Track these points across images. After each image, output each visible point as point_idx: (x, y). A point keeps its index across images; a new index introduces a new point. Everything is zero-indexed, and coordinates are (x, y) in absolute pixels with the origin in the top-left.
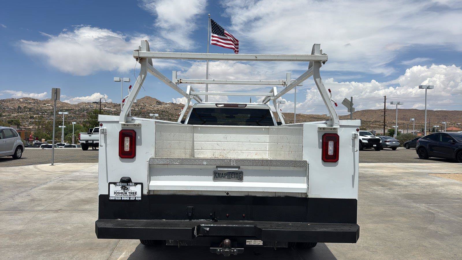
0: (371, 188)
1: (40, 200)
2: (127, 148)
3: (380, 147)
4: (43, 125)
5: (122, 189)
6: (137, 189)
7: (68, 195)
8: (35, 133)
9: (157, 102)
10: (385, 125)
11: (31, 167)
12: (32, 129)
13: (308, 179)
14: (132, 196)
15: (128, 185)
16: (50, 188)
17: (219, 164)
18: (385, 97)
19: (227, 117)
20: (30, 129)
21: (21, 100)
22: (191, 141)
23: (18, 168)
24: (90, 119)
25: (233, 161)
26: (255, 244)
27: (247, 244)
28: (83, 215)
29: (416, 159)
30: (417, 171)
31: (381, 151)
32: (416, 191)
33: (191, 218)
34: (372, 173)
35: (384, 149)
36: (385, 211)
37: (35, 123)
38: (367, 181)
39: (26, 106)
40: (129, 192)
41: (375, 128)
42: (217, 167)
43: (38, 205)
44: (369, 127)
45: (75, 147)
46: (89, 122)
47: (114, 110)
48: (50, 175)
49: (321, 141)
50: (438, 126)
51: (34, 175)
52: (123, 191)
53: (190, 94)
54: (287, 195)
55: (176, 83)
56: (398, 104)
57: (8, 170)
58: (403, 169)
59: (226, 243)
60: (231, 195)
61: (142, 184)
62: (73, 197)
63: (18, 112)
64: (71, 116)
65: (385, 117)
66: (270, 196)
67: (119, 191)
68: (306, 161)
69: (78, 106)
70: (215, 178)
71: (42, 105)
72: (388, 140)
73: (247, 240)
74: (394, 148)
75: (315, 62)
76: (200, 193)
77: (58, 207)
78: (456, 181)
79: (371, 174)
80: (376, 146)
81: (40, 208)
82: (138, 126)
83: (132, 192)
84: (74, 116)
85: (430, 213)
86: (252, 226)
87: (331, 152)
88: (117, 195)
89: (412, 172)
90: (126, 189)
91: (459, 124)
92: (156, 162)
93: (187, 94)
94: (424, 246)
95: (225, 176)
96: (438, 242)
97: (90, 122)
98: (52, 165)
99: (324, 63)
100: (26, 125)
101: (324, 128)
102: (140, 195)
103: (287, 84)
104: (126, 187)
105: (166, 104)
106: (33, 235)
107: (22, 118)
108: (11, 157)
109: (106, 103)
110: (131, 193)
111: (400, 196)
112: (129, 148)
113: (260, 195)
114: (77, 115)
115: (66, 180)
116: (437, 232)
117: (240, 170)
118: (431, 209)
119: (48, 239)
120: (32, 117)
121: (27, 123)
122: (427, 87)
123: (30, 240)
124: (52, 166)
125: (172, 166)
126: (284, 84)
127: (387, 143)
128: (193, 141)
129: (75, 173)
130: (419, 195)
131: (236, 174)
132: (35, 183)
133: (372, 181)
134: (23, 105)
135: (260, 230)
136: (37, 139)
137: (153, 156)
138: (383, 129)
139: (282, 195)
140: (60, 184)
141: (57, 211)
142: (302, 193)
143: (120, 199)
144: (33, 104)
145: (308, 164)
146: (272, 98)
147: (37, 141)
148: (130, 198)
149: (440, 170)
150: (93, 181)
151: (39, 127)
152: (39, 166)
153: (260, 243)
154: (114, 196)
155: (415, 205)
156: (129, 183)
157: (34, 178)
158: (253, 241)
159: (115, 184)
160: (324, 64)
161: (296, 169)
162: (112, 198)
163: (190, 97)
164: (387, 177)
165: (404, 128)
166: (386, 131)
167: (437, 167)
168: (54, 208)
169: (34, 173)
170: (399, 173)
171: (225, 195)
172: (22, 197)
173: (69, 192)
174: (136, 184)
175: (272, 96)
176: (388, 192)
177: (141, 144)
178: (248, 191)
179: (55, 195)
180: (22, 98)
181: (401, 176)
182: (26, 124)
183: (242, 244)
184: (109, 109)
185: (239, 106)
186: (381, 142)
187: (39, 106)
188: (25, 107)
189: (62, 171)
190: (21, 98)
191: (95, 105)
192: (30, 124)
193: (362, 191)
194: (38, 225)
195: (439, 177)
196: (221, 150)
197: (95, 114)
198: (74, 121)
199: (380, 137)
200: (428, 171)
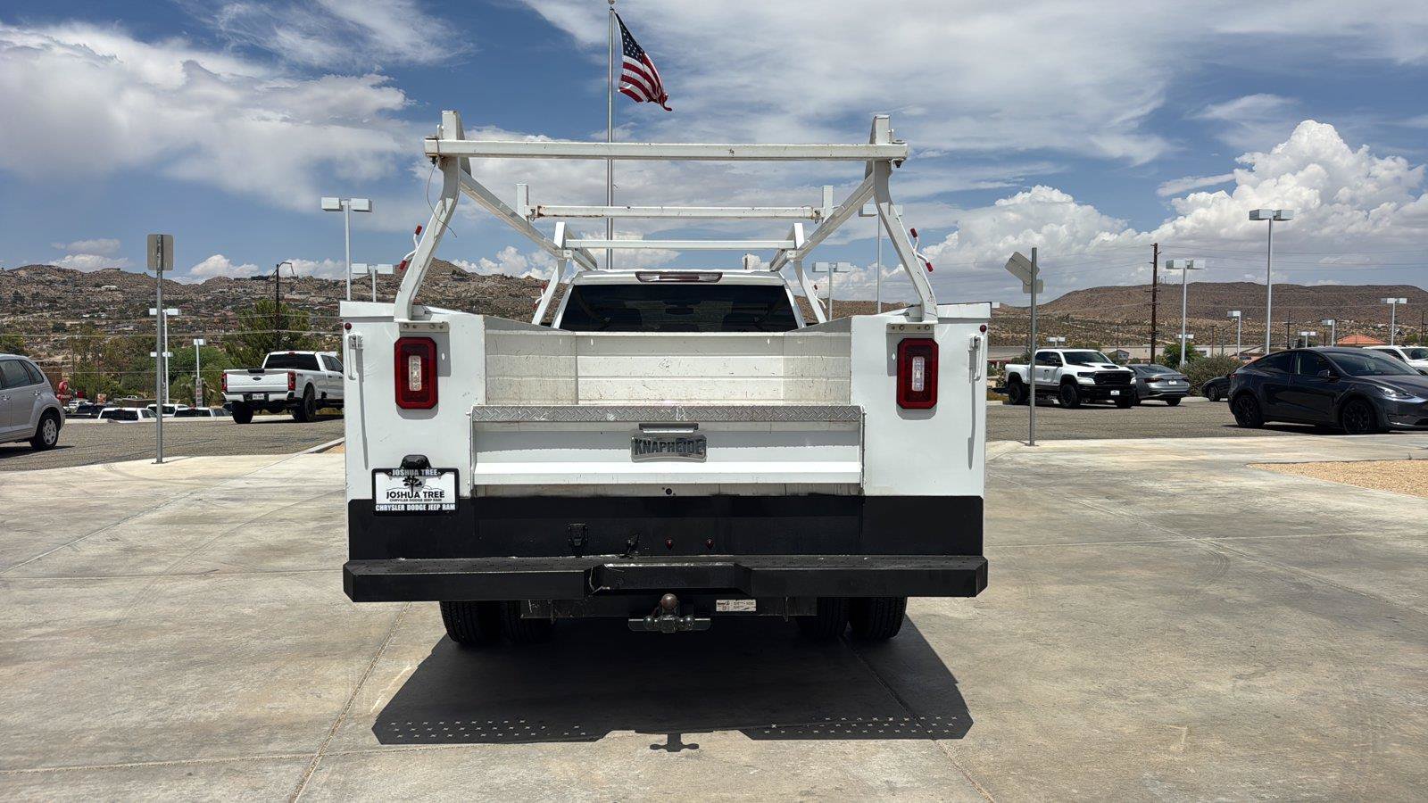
0: (1075, 503)
1: (154, 550)
2: (415, 383)
3: (1130, 398)
4: (96, 351)
5: (406, 485)
6: (446, 484)
7: (226, 535)
8: (74, 377)
9: (454, 273)
10: (1154, 334)
11: (97, 468)
12: (63, 363)
13: (863, 450)
14: (432, 502)
15: (420, 475)
16: (170, 521)
17: (645, 418)
18: (1156, 246)
19: (668, 311)
20: (55, 363)
21: (23, 273)
22: (570, 377)
23: (60, 473)
24: (248, 331)
25: (680, 410)
26: (737, 610)
27: (719, 609)
28: (279, 581)
29: (1228, 428)
30: (1219, 457)
31: (1135, 410)
32: (1198, 506)
33: (579, 552)
34: (1086, 464)
35: (1143, 402)
36: (1101, 557)
37: (75, 346)
38: (1069, 484)
39: (38, 293)
40: (425, 493)
41: (1126, 341)
42: (642, 426)
43: (149, 560)
44: (1109, 340)
45: (206, 414)
46: (243, 338)
47: (321, 300)
48: (161, 487)
49: (894, 357)
50: (1313, 334)
51: (114, 487)
52: (409, 490)
53: (564, 247)
54: (814, 490)
55: (527, 217)
56: (1188, 267)
57: (31, 479)
58: (1180, 452)
59: (666, 602)
60: (678, 495)
61: (456, 472)
62: (240, 541)
63: (14, 313)
64: (186, 323)
65: (1154, 308)
66: (773, 495)
67: (400, 490)
68: (858, 408)
69: (205, 288)
70: (636, 454)
71: (90, 289)
72: (1156, 376)
73: (718, 601)
74: (1173, 399)
75: (876, 162)
76: (601, 492)
77: (209, 566)
78: (1319, 482)
79: (1085, 468)
80: (1118, 393)
81: (156, 569)
82: (441, 327)
83: (433, 491)
84: (194, 321)
85: (1219, 556)
86: (729, 564)
87: (918, 383)
88: (396, 500)
89: (1204, 460)
90: (417, 485)
91: (1380, 325)
92: (490, 416)
93: (556, 248)
94: (1179, 630)
95: (661, 448)
96: (1217, 621)
97: (248, 338)
98: (160, 461)
99: (898, 164)
100: (43, 354)
101: (902, 325)
102: (453, 500)
103: (822, 215)
104: (418, 480)
105: (484, 278)
106: (154, 629)
107: (30, 331)
108: (28, 444)
109: (294, 278)
110: (430, 494)
111: (1150, 519)
112: (420, 383)
113: (750, 494)
114: (203, 316)
115: (212, 499)
116: (1222, 599)
117: (698, 433)
118: (1224, 549)
119: (198, 638)
120: (59, 328)
121: (44, 346)
122: (1275, 214)
123: (152, 641)
124: (159, 465)
125: (530, 427)
126: (815, 215)
127: (1153, 385)
128: (577, 377)
129: (231, 481)
130: (1202, 516)
131: (689, 442)
132: (122, 508)
133: (1082, 485)
134: (28, 291)
135: (748, 571)
136: (82, 395)
137: (481, 402)
138: (1150, 345)
139: (803, 492)
140: (195, 510)
141: (205, 574)
142: (848, 484)
143: (403, 508)
144: (60, 287)
145: (864, 415)
146: (791, 255)
147: (82, 400)
148: (427, 505)
149: (1282, 455)
150: (290, 500)
151: (84, 359)
152: (119, 465)
153: (749, 605)
154: (388, 501)
155: (1184, 540)
156: (425, 468)
157: (116, 496)
158: (732, 602)
159: (388, 472)
160: (898, 166)
161: (834, 427)
162: (382, 508)
163: (565, 255)
164: (1125, 473)
165: (1212, 342)
166: (1159, 352)
167: (1275, 445)
168: (195, 568)
169: (109, 484)
170: (1164, 463)
171: (663, 494)
172: (98, 543)
173: (226, 529)
174: (442, 471)
175: (790, 249)
176: (1123, 511)
177: (448, 374)
178: (719, 484)
179: (190, 538)
180: (25, 268)
181: (1168, 470)
182: (41, 350)
183: (709, 610)
184: (303, 297)
185: (701, 278)
186: (1133, 381)
187: (81, 291)
188: (35, 296)
189: (193, 478)
190: (20, 269)
191: (259, 287)
192: (54, 347)
193: (1047, 509)
194: (162, 608)
195: (1273, 472)
196: (655, 400)
197: (263, 313)
198: (197, 338)
199: (1129, 368)
200: (1249, 457)
